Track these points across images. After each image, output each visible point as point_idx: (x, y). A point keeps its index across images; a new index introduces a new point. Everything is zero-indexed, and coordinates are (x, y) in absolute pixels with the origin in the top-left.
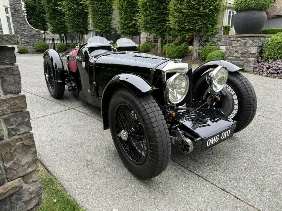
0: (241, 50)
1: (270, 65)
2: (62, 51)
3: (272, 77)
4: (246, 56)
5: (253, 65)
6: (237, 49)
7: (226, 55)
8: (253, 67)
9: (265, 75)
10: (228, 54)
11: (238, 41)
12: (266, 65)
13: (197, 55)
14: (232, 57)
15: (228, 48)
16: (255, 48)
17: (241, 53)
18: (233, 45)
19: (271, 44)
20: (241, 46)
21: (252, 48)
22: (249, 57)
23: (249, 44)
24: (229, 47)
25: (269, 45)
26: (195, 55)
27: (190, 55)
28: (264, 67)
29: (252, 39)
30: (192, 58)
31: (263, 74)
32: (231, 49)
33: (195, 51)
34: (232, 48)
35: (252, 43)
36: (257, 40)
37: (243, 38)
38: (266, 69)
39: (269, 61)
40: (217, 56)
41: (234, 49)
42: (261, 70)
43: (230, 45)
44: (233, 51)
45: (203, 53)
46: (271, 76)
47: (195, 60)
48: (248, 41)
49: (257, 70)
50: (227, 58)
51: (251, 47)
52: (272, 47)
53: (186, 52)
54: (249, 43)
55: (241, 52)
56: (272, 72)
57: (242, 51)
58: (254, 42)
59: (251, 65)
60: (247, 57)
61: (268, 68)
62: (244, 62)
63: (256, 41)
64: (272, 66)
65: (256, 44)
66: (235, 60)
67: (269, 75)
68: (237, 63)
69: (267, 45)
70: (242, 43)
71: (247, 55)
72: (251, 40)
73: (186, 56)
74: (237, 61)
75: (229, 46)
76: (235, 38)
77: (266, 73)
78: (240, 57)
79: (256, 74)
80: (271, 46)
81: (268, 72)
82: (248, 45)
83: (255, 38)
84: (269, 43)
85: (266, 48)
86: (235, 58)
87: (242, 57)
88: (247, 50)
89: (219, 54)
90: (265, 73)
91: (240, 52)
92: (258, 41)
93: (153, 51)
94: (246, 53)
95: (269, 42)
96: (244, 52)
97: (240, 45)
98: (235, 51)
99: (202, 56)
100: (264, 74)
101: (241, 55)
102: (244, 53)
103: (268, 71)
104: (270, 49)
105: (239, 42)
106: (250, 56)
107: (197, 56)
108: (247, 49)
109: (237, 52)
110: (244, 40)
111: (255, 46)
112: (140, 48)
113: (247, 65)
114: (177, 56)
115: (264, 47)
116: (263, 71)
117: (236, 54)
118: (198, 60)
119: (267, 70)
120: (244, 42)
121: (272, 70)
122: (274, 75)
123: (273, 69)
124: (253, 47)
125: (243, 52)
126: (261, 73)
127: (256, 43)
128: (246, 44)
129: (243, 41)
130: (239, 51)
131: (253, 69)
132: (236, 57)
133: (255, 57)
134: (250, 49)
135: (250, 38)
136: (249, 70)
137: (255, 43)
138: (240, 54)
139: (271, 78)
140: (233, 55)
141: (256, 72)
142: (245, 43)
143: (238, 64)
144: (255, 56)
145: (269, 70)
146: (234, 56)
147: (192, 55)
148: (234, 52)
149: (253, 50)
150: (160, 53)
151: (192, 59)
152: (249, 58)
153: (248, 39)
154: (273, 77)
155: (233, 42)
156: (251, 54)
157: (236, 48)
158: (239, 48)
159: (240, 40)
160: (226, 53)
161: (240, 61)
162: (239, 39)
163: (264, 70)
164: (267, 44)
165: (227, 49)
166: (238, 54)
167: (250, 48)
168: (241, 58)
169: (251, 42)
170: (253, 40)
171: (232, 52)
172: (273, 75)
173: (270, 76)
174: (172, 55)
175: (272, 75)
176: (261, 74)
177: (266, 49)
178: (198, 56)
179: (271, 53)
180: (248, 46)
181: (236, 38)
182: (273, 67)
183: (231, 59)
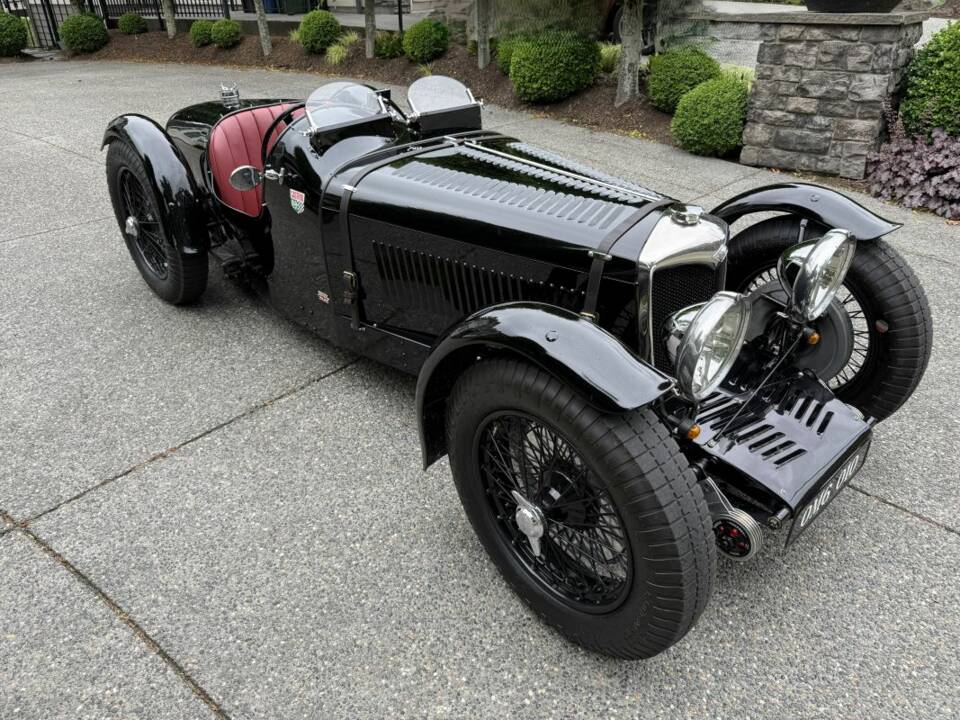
0: (821, 85)
1: (939, 158)
2: (84, 51)
3: (943, 214)
4: (840, 111)
5: (865, 152)
6: (804, 80)
7: (758, 103)
8: (864, 161)
9: (916, 202)
10: (764, 99)
11: (811, 43)
12: (919, 158)
13: (637, 88)
14: (779, 114)
15: (768, 73)
16: (879, 78)
17: (819, 98)
18: (789, 60)
19: (947, 60)
20: (822, 66)
21: (866, 77)
22: (853, 117)
23: (858, 59)
24: (772, 69)
25: (941, 64)
26: (627, 85)
27: (607, 86)
28: (913, 165)
29: (873, 39)
30: (613, 100)
31: (906, 198)
32: (780, 75)
33: (629, 71)
34: (785, 72)
35: (871, 57)
36: (891, 43)
37: (833, 33)
38: (922, 178)
39: (933, 135)
40: (718, 107)
41: (793, 78)
42: (900, 181)
43: (778, 59)
44: (788, 88)
45: (661, 80)
46: (939, 211)
47: (628, 111)
48: (852, 44)
49: (885, 177)
50: (760, 115)
51: (865, 72)
52: (950, 74)
53: (590, 72)
54: (858, 54)
55: (818, 94)
56: (945, 191)
57: (824, 89)
58: (879, 52)
59: (854, 152)
60: (842, 116)
61: (930, 175)
62: (830, 139)
63: (888, 46)
64: (946, 166)
65: (885, 61)
66: (791, 124)
67: (932, 205)
68: (800, 137)
69: (932, 64)
70: (825, 53)
71: (844, 107)
72: (865, 40)
73: (590, 87)
74: (798, 132)
75: (771, 63)
76: (799, 29)
77: (919, 194)
78: (813, 114)
79: (878, 195)
80: (949, 70)
81: (931, 192)
82: (852, 62)
83: (886, 35)
84: (937, 56)
85: (924, 76)
86: (792, 117)
87: (823, 114)
88: (844, 84)
89: (728, 95)
90: (917, 193)
91: (815, 94)
92: (894, 46)
93: (455, 57)
94: (842, 96)
95: (942, 53)
96: (833, 96)
97: (820, 62)
98: (797, 85)
99: (654, 94)
100: (911, 197)
101: (818, 106)
102: (834, 100)
103: (927, 184)
104: (943, 86)
105: (815, 49)
106: (858, 110)
107: (634, 91)
108: (845, 80)
109: (803, 92)
110: (838, 38)
111: (883, 72)
112: (404, 42)
113: (839, 149)
114: (555, 88)
115: (914, 73)
116: (907, 184)
117: (801, 99)
118: (642, 108)
119: (925, 180)
120: (836, 51)
121: (945, 182)
122: (954, 206)
123: (952, 179)
124: (874, 71)
125: (828, 92)
126: (900, 193)
127: (885, 58)
128: (843, 59)
129: (832, 44)
130: (811, 88)
131: (863, 168)
132: (797, 112)
133: (873, 118)
134: (861, 80)
135: (864, 34)
136: (848, 172)
137: (884, 54)
138: (816, 102)
139: (940, 220)
140: (785, 103)
141: (876, 188)
142: (842, 54)
143: (805, 144)
144: (878, 111)
145: (936, 180)
146: (791, 107)
147: (614, 84)
148: (792, 90)
149: (873, 87)
150: (486, 67)
151: (617, 105)
152: (852, 121)
153: (853, 34)
154: (949, 214)
155: (790, 46)
156: (863, 103)
157: (802, 75)
158: (813, 74)
159: (821, 37)
160: (755, 94)
161: (813, 130)
162: (817, 33)
163: (915, 179)
164: (930, 59)
165: (761, 77)
166: (805, 100)
167: (857, 76)
168: (820, 120)
169: (865, 51)
170: (875, 43)
171: (782, 89)
172: (947, 207)
173: (934, 211)
174: (535, 86)
175: (943, 205)
176: (899, 196)
177: (925, 82)
178: (637, 92)
179: (946, 101)
180: (849, 68)
181: (803, 28)
182: (951, 168)
183: (778, 119)
